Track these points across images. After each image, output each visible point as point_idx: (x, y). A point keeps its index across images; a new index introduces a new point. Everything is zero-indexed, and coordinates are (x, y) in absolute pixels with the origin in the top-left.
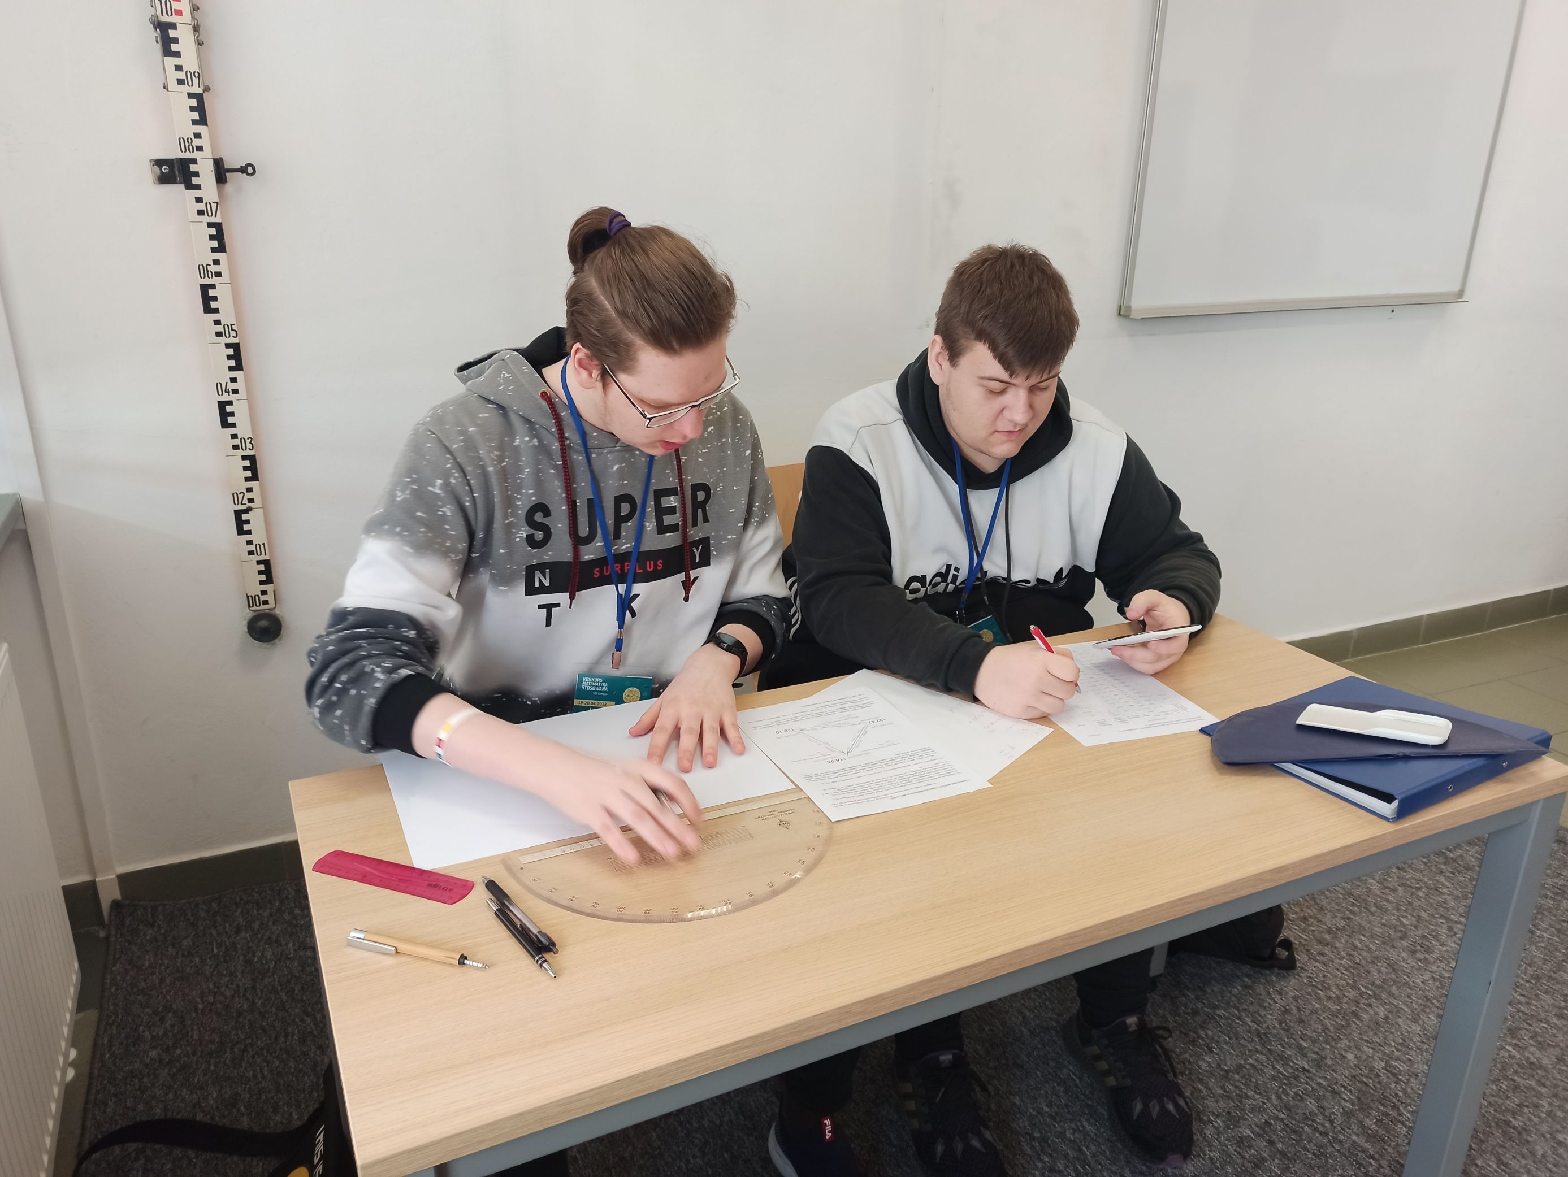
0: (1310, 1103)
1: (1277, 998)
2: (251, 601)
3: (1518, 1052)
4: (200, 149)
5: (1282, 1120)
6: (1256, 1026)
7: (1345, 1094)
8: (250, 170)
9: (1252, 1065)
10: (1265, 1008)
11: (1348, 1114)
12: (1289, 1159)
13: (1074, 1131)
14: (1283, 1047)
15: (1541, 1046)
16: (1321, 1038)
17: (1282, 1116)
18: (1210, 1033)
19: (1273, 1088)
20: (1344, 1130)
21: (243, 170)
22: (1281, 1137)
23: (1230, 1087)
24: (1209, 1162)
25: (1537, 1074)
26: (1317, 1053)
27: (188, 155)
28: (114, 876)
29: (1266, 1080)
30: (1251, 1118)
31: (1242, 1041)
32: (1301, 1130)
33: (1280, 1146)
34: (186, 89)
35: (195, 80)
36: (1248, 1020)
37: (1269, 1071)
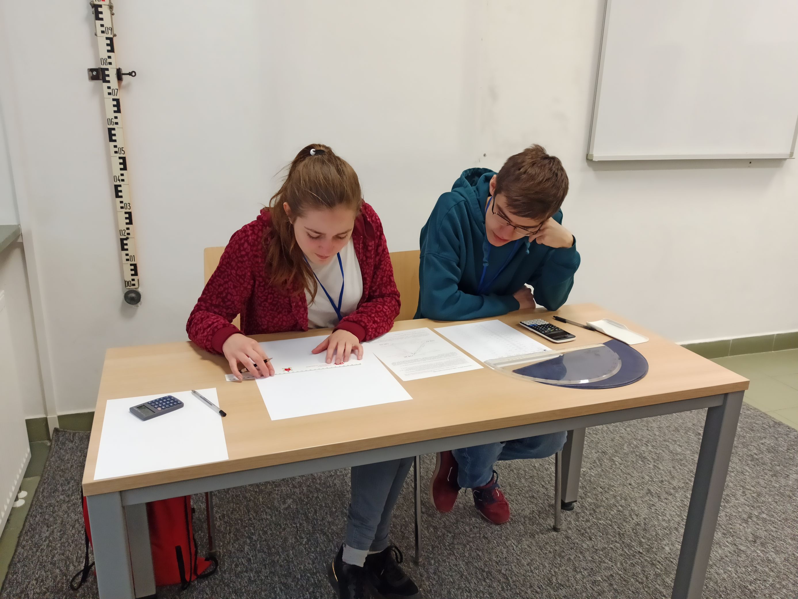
0: (638, 568)
1: (635, 517)
2: (127, 283)
3: (763, 554)
4: (110, 63)
5: (620, 575)
6: (619, 530)
7: (659, 566)
8: (133, 74)
9: (612, 548)
10: (626, 522)
11: (657, 575)
12: (618, 593)
13: (506, 570)
14: (631, 541)
15: (777, 552)
16: (653, 539)
17: (621, 573)
18: (593, 531)
19: (619, 560)
20: (652, 582)
21: (130, 74)
22: (617, 582)
23: (596, 557)
24: (574, 590)
25: (771, 565)
26: (649, 545)
27: (104, 67)
28: (56, 416)
29: (617, 555)
30: (604, 572)
31: (609, 536)
32: (629, 580)
33: (615, 586)
34: (105, 35)
35: (110, 31)
36: (616, 527)
37: (620, 552)
